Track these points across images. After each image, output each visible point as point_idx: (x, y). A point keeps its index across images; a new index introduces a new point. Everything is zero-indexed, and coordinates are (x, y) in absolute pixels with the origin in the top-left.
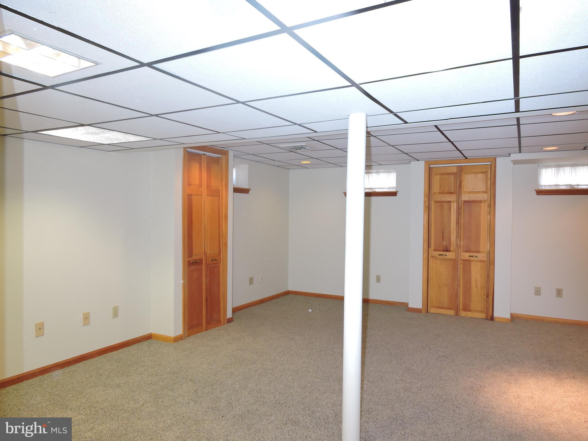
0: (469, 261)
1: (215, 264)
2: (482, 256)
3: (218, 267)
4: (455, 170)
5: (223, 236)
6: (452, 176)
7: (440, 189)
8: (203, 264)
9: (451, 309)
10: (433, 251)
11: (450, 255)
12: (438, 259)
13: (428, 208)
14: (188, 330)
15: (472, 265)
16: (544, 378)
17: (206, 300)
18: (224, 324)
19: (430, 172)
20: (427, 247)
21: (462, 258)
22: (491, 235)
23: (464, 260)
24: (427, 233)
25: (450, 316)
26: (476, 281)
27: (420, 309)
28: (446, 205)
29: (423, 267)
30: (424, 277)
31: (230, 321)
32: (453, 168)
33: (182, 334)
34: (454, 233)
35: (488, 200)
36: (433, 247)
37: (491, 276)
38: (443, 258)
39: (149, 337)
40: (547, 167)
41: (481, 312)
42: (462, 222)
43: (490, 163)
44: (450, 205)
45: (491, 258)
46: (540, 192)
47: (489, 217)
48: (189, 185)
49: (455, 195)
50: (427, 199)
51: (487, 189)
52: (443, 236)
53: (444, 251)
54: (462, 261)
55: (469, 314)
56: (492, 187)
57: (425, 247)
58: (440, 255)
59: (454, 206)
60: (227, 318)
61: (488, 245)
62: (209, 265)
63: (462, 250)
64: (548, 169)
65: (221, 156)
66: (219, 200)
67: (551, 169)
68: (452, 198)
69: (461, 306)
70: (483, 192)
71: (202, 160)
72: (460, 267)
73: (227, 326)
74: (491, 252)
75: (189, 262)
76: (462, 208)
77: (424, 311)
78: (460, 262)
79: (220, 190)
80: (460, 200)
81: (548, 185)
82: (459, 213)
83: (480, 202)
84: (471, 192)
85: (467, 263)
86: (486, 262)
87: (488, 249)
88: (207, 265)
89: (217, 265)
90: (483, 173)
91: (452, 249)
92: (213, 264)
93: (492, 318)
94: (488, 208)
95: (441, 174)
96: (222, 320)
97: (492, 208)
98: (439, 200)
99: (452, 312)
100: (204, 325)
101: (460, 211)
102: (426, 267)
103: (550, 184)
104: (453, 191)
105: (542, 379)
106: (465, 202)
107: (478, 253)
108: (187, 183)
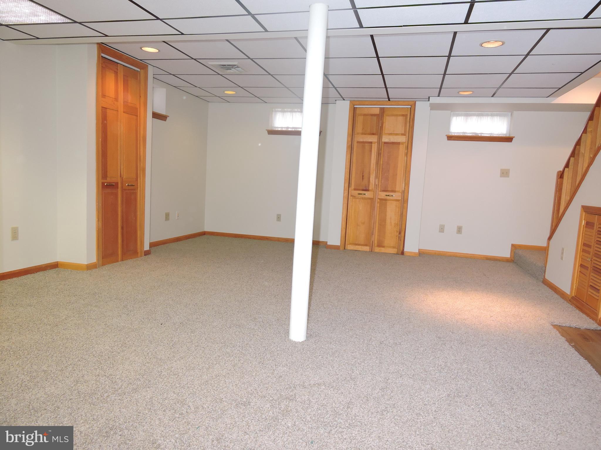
0: (386, 200)
1: (132, 190)
2: (396, 196)
3: (136, 194)
4: (377, 112)
5: (140, 161)
6: (375, 118)
7: (362, 129)
8: (118, 188)
9: (366, 245)
10: (353, 190)
11: (368, 194)
12: (357, 198)
13: (350, 148)
14: (102, 259)
15: (388, 204)
16: (453, 291)
17: (122, 228)
18: (141, 256)
19: (354, 112)
20: (348, 187)
21: (379, 197)
22: (406, 176)
23: (381, 199)
24: (349, 172)
25: (366, 252)
26: (391, 218)
27: (339, 246)
28: (367, 146)
29: (343, 205)
30: (344, 216)
31: (147, 253)
32: (375, 109)
33: (95, 262)
34: (373, 173)
35: (405, 142)
36: (353, 187)
37: (404, 214)
38: (362, 197)
39: (55, 266)
40: (458, 115)
41: (394, 247)
42: (381, 162)
43: (410, 107)
44: (371, 146)
45: (405, 197)
46: (450, 138)
47: (406, 158)
48: (104, 96)
49: (377, 136)
50: (350, 139)
51: (405, 131)
52: (363, 176)
53: (363, 190)
54: (379, 200)
55: (383, 250)
56: (410, 130)
57: (346, 186)
58: (359, 194)
59: (375, 147)
60: (145, 250)
61: (404, 185)
62: (125, 190)
63: (379, 189)
64: (458, 118)
65: (139, 70)
66: (137, 119)
67: (461, 117)
68: (373, 139)
69: (376, 242)
70: (402, 135)
71: (118, 70)
72: (377, 205)
73: (144, 257)
74: (406, 192)
75: (103, 184)
76: (382, 149)
77: (342, 248)
78: (377, 200)
79: (137, 108)
80: (380, 141)
81: (457, 132)
82: (379, 154)
83: (398, 143)
84: (391, 134)
85: (383, 201)
86: (400, 201)
87: (403, 189)
88: (123, 190)
89: (134, 192)
90: (403, 115)
91: (370, 188)
92: (129, 190)
93: (403, 253)
94: (405, 150)
95: (365, 115)
96: (139, 251)
97: (409, 150)
98: (361, 140)
99: (367, 249)
100: (119, 255)
101: (380, 152)
102: (345, 205)
103: (459, 132)
104: (375, 132)
105: (451, 291)
106: (385, 143)
107: (394, 192)
108: (101, 94)
